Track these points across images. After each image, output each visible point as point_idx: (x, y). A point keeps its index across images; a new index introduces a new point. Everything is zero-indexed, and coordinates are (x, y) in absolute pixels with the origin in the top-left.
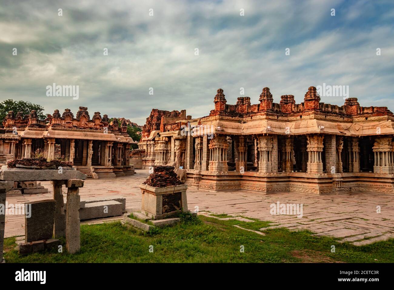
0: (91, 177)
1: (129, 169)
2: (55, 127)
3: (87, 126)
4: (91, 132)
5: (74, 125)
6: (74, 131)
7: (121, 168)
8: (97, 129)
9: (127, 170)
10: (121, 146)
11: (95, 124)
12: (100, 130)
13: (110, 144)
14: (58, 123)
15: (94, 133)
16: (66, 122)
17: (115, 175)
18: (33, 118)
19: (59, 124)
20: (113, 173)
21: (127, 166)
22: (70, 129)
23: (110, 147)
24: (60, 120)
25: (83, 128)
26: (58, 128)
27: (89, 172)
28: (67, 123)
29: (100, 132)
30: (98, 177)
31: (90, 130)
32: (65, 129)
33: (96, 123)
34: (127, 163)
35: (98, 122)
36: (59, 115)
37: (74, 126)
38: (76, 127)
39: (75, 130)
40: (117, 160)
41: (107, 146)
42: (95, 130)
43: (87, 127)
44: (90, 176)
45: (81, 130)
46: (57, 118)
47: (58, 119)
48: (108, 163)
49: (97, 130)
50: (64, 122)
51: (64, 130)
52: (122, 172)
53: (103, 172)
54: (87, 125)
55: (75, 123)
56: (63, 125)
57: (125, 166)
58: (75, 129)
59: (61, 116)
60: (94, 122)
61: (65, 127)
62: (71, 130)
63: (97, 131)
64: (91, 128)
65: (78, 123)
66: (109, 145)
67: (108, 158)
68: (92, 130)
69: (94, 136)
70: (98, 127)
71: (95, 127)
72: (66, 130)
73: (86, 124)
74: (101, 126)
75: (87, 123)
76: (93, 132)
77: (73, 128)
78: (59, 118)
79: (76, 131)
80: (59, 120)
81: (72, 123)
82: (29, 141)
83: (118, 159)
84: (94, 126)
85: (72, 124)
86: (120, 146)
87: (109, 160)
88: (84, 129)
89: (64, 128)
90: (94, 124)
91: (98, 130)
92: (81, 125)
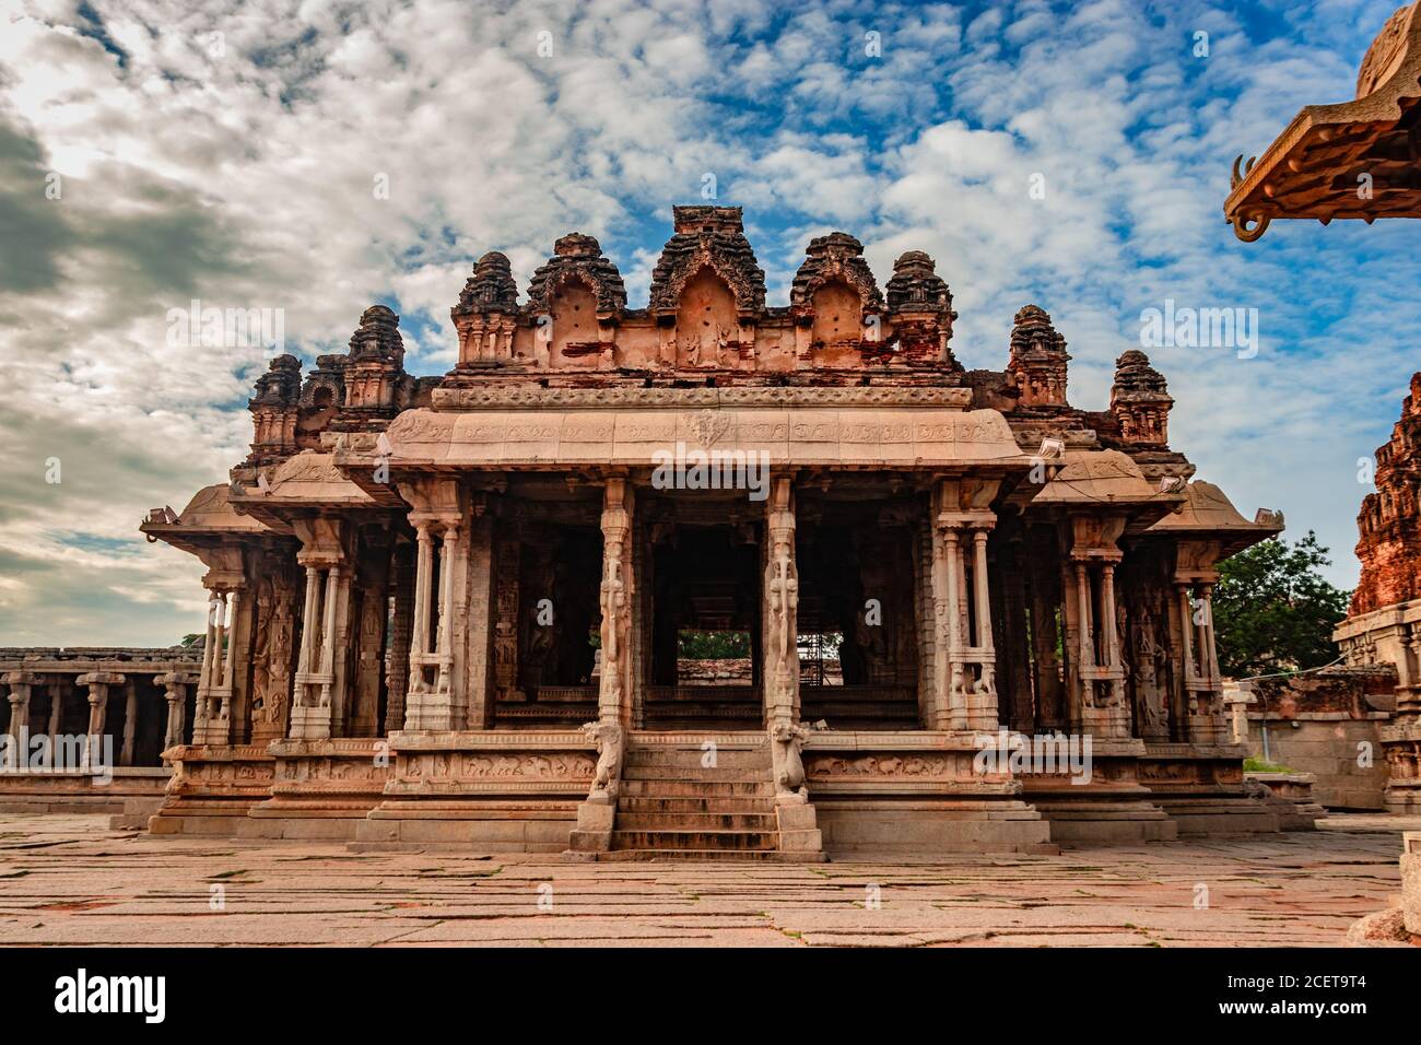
0: (753, 840)
1: (1224, 782)
2: (462, 385)
3: (745, 366)
4: (780, 405)
5: (634, 360)
6: (623, 407)
7: (1130, 762)
8: (830, 378)
9: (1203, 789)
10: (1101, 545)
11: (817, 346)
12: (865, 382)
13: (964, 508)
14: (490, 354)
15: (796, 416)
16: (562, 345)
17: (1043, 830)
18: (363, 360)
19: (499, 366)
20: (1020, 804)
21: (1204, 752)
22: (591, 395)
23: (966, 534)
24: (509, 326)
25: (702, 377)
26: (488, 392)
27: (752, 787)
28: (572, 352)
29: (864, 405)
30: (815, 841)
31: (765, 394)
32: (548, 396)
33: (827, 335)
34: (1197, 720)
35: (838, 320)
36: (505, 290)
37: (626, 373)
38: (640, 374)
39: (634, 398)
40: (1081, 682)
41: (943, 531)
42: (809, 394)
43: (737, 373)
44: (749, 820)
45: (680, 394)
46: (485, 315)
47: (495, 318)
48: (956, 700)
49: (834, 383)
50: (549, 345)
51: (536, 407)
52: (1145, 805)
53: (909, 789)
54: (743, 357)
55: (640, 348)
56: (531, 370)
57: (1178, 751)
58: (635, 390)
59: (523, 300)
60: (807, 323)
61: (544, 384)
62: (596, 407)
63: (830, 394)
64: (781, 379)
65: (663, 342)
66: (951, 518)
67: (955, 645)
68: (782, 392)
69: (795, 434)
70: (848, 361)
71: (820, 363)
72: (551, 407)
73: (734, 345)
74: (867, 349)
75: (745, 337)
76: (796, 405)
77: (611, 386)
78: (502, 312)
79: (640, 407)
80: (499, 332)
81: (612, 345)
82: (322, 541)
83: (1089, 672)
84: (803, 358)
85: (609, 352)
86: (1093, 546)
87: (973, 670)
88: (710, 383)
89: (535, 388)
90: (802, 341)
91: (842, 384)
92: (693, 357)
